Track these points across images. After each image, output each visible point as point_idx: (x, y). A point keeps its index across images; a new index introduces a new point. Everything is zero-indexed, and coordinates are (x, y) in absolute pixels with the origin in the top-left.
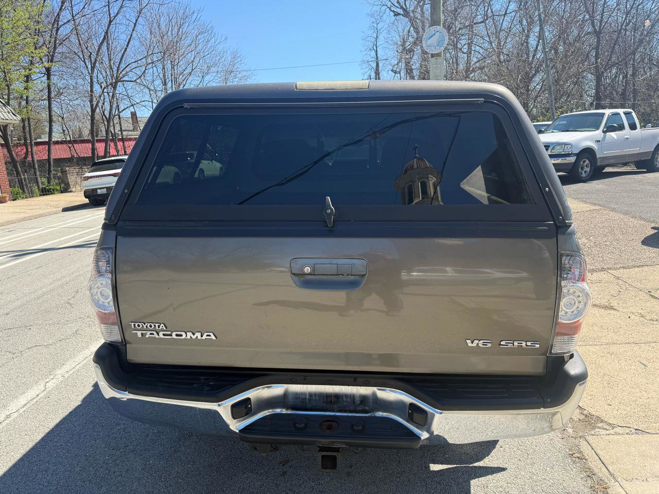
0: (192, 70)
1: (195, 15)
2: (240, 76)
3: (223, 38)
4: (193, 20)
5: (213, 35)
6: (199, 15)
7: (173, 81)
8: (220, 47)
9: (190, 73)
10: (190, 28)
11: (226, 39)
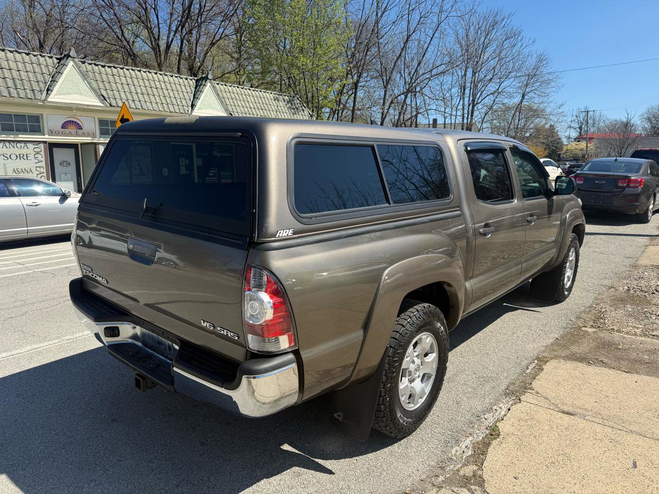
0: (493, 76)
1: (505, 20)
2: (541, 80)
3: (531, 41)
4: (502, 25)
5: (520, 38)
6: (509, 20)
7: (472, 89)
8: (526, 51)
9: (491, 79)
10: (498, 34)
11: (534, 42)
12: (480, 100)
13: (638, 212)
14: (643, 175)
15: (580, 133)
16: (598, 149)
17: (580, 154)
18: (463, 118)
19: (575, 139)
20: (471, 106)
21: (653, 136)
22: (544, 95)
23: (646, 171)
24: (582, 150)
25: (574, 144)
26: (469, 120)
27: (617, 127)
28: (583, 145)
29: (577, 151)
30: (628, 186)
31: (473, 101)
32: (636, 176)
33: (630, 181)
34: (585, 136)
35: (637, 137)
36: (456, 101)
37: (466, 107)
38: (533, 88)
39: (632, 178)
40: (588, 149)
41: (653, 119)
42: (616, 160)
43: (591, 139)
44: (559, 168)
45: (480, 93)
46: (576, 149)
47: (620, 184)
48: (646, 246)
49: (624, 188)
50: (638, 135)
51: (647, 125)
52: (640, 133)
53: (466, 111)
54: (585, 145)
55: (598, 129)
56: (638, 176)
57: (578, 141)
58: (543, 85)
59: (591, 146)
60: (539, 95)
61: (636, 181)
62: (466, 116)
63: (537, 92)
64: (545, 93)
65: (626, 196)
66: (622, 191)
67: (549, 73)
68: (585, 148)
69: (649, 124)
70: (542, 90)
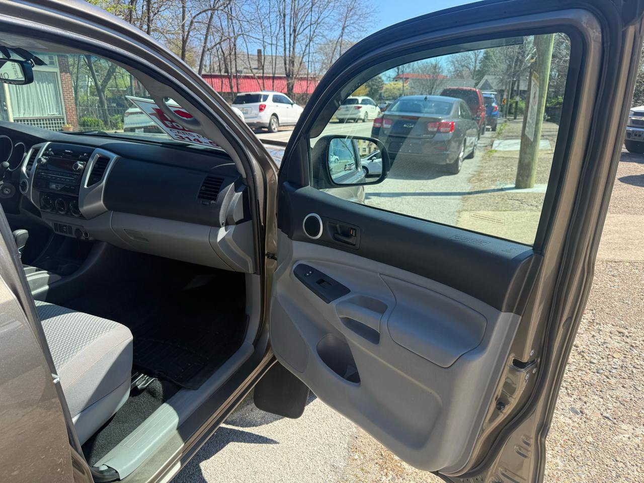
7: (292, 18)
12: (301, 30)
13: (448, 162)
14: (454, 117)
15: (398, 73)
16: (413, 89)
17: (397, 93)
18: (285, 50)
19: (394, 79)
20: (292, 36)
21: (455, 78)
22: (362, 29)
23: (456, 111)
24: (399, 89)
25: (392, 83)
26: (291, 52)
27: (428, 68)
28: (400, 84)
29: (395, 90)
30: (438, 131)
31: (294, 31)
32: (447, 118)
33: (441, 124)
34: (401, 76)
35: (444, 78)
36: (275, 28)
37: (288, 36)
38: (352, 22)
39: (443, 121)
40: (405, 88)
41: (456, 62)
42: (426, 98)
43: (407, 79)
44: (377, 107)
45: (301, 22)
46: (394, 89)
47: (430, 129)
48: (459, 212)
49: (434, 133)
50: (444, 76)
51: (452, 68)
52: (446, 75)
53: (287, 41)
54: (402, 85)
55: (413, 70)
56: (449, 118)
57: (396, 81)
58: (362, 19)
59: (407, 85)
60: (358, 30)
61: (446, 124)
62: (288, 46)
63: (356, 26)
64: (363, 28)
65: (437, 142)
66: (432, 138)
67: (367, 7)
68: (402, 87)
69: (453, 67)
70: (361, 24)
